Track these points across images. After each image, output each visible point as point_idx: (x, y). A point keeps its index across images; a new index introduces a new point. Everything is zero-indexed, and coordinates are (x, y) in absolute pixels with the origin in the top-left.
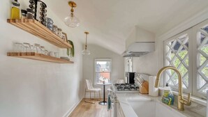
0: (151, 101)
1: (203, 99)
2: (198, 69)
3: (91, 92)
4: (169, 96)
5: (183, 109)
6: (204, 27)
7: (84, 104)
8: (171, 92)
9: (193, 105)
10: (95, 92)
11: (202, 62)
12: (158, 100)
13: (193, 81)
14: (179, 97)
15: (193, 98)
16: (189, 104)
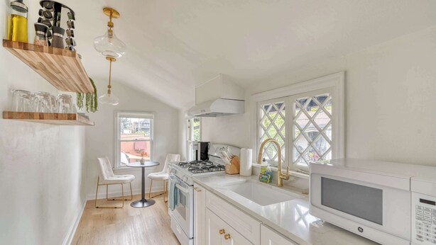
0: (247, 181)
1: (298, 171)
2: (293, 141)
3: (108, 184)
4: (267, 174)
5: (282, 185)
6: (299, 99)
7: (96, 212)
8: (269, 168)
9: (291, 179)
10: (122, 183)
11: (296, 136)
12: (255, 180)
13: (289, 154)
14: (279, 172)
15: (291, 172)
16: (288, 178)
